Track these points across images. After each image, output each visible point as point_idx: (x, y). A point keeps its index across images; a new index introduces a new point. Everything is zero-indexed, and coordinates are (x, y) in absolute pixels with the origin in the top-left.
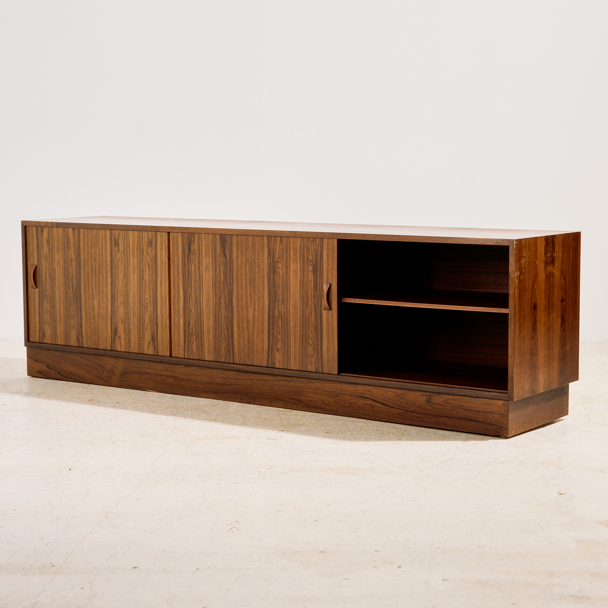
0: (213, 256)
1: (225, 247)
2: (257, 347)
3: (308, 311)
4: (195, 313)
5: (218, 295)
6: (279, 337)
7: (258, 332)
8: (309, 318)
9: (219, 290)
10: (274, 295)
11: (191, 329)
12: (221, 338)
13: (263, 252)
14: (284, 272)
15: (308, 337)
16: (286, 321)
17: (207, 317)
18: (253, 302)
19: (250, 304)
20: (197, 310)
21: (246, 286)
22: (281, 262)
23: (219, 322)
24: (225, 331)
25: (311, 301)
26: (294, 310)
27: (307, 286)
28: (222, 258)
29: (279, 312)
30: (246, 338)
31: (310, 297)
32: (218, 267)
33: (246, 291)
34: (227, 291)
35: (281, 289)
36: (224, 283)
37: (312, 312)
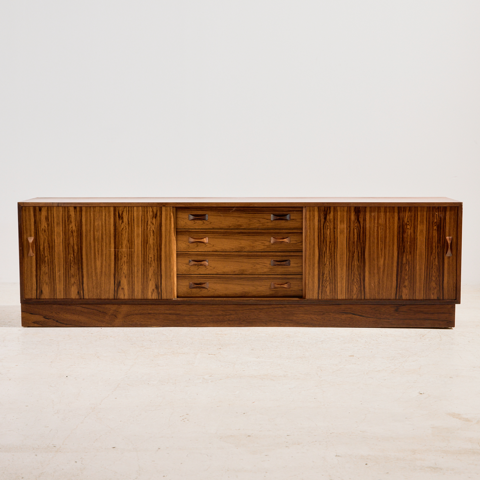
0: (348, 223)
1: (359, 216)
2: (386, 286)
3: (432, 257)
4: (329, 265)
5: (351, 251)
6: (407, 277)
7: (387, 275)
8: (433, 263)
9: (353, 247)
10: (403, 248)
11: (326, 277)
12: (353, 282)
14: (412, 231)
15: (431, 276)
16: (412, 266)
17: (341, 267)
18: (383, 254)
19: (381, 256)
20: (332, 263)
21: (378, 243)
22: (410, 224)
23: (352, 270)
24: (357, 277)
25: (435, 251)
26: (420, 258)
27: (431, 240)
28: (356, 224)
29: (407, 259)
30: (376, 280)
31: (434, 248)
32: (352, 230)
33: (378, 247)
34: (360, 248)
35: (409, 243)
36: (357, 241)
37: (435, 258)
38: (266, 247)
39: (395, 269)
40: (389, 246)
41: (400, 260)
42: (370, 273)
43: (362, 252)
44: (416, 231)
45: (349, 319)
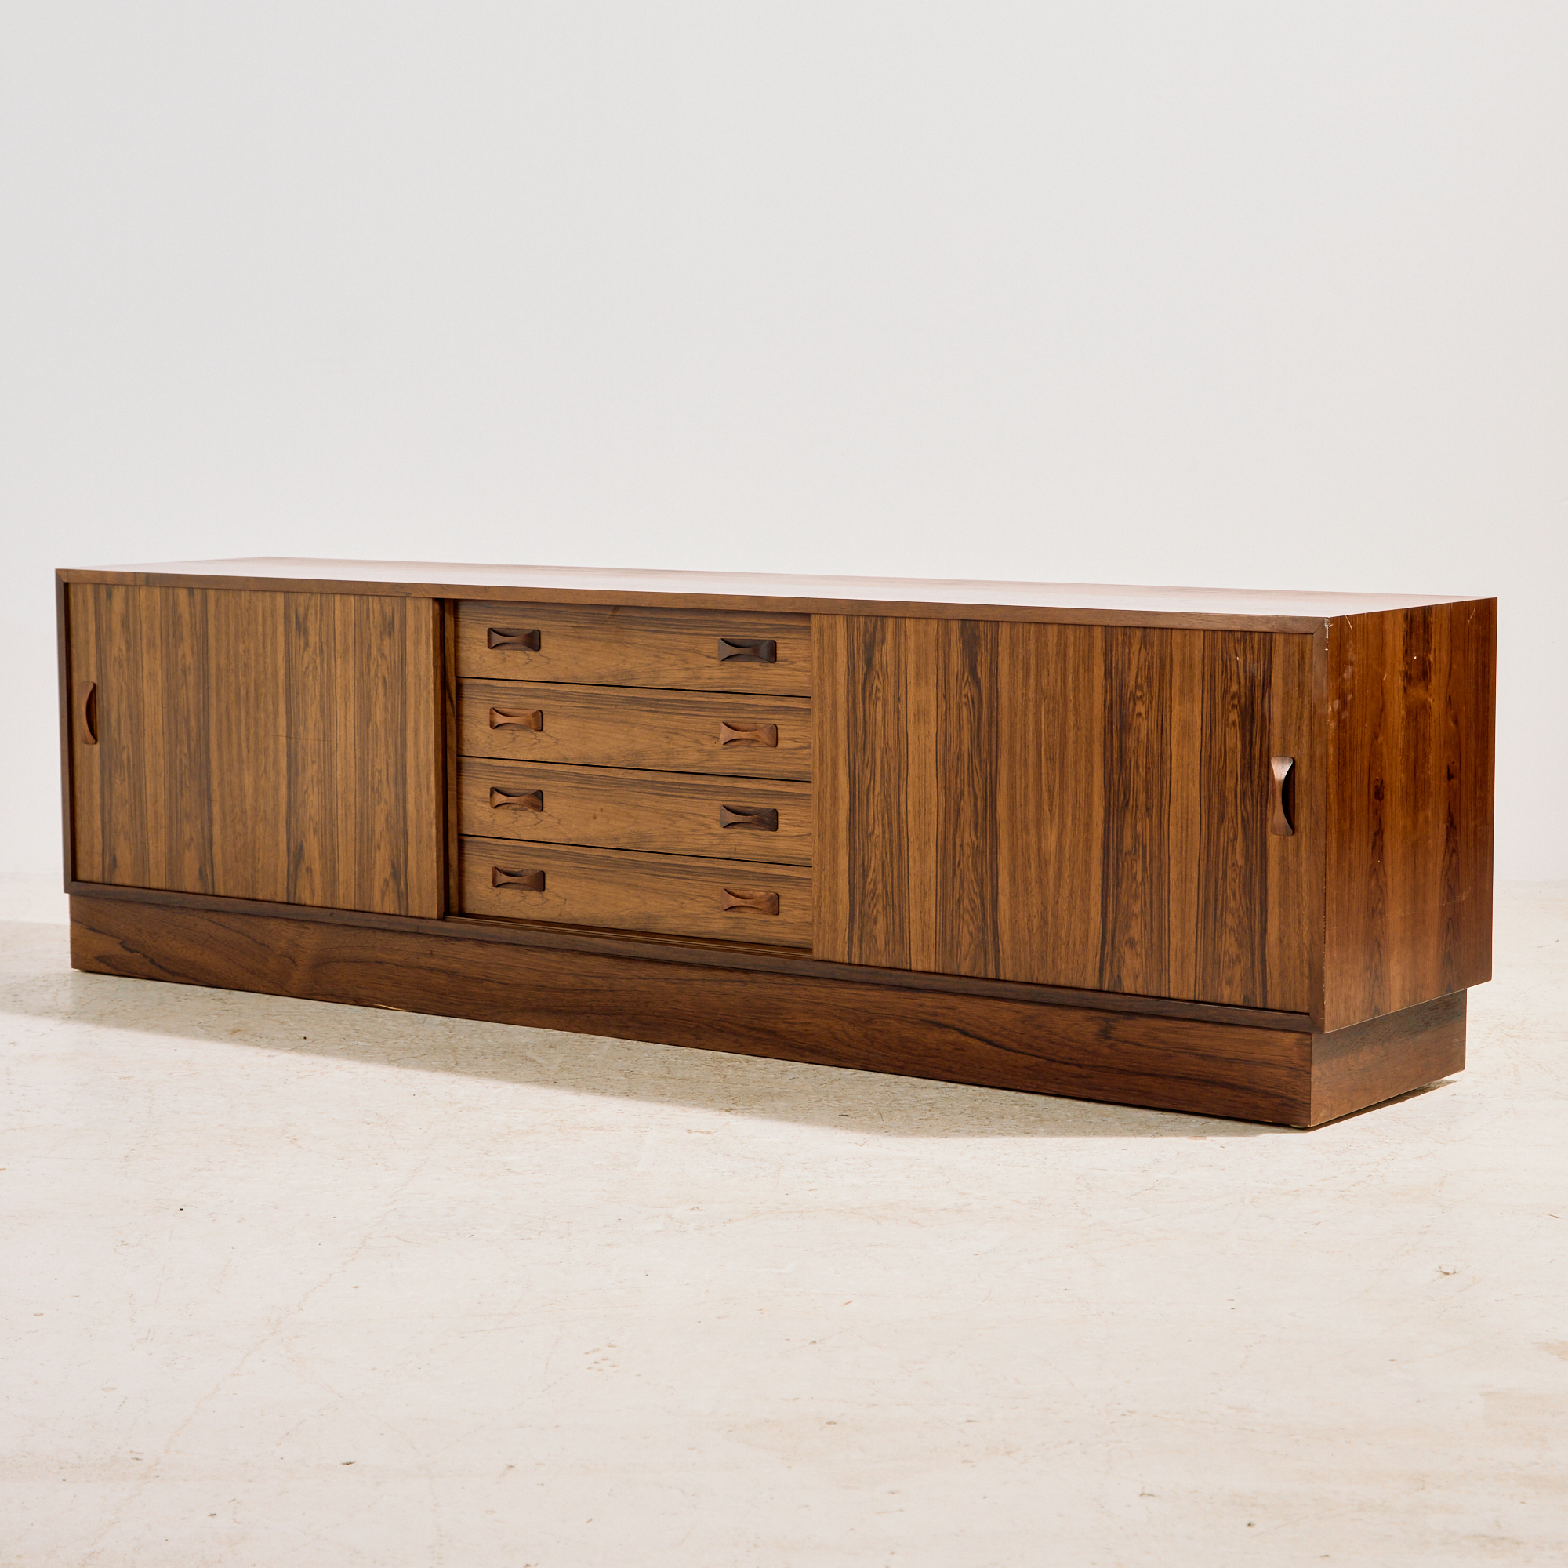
0: (940, 682)
1: (976, 656)
2: (1068, 935)
3: (1224, 834)
4: (884, 837)
5: (953, 791)
6: (1136, 908)
7: (1072, 892)
8: (1227, 857)
9: (957, 775)
10: (1121, 791)
11: (872, 883)
12: (959, 908)
13: (1089, 669)
14: (1153, 726)
15: (1222, 908)
16: (1155, 864)
17: (920, 849)
18: (1057, 810)
19: (1048, 814)
20: (891, 830)
21: (1038, 765)
22: (1144, 698)
23: (954, 863)
24: (972, 890)
25: (1233, 810)
26: (1182, 833)
27: (1221, 767)
28: (967, 687)
29: (1136, 837)
30: (1035, 909)
31: (1231, 797)
32: (954, 712)
33: (1038, 780)
34: (980, 780)
35: (1142, 773)
36: (970, 755)
37: (1235, 838)
38: (707, 757)
39: (1096, 870)
40: (1077, 781)
41: (1113, 837)
42: (1013, 879)
43: (986, 795)
44: (1168, 727)
45: (949, 1048)
